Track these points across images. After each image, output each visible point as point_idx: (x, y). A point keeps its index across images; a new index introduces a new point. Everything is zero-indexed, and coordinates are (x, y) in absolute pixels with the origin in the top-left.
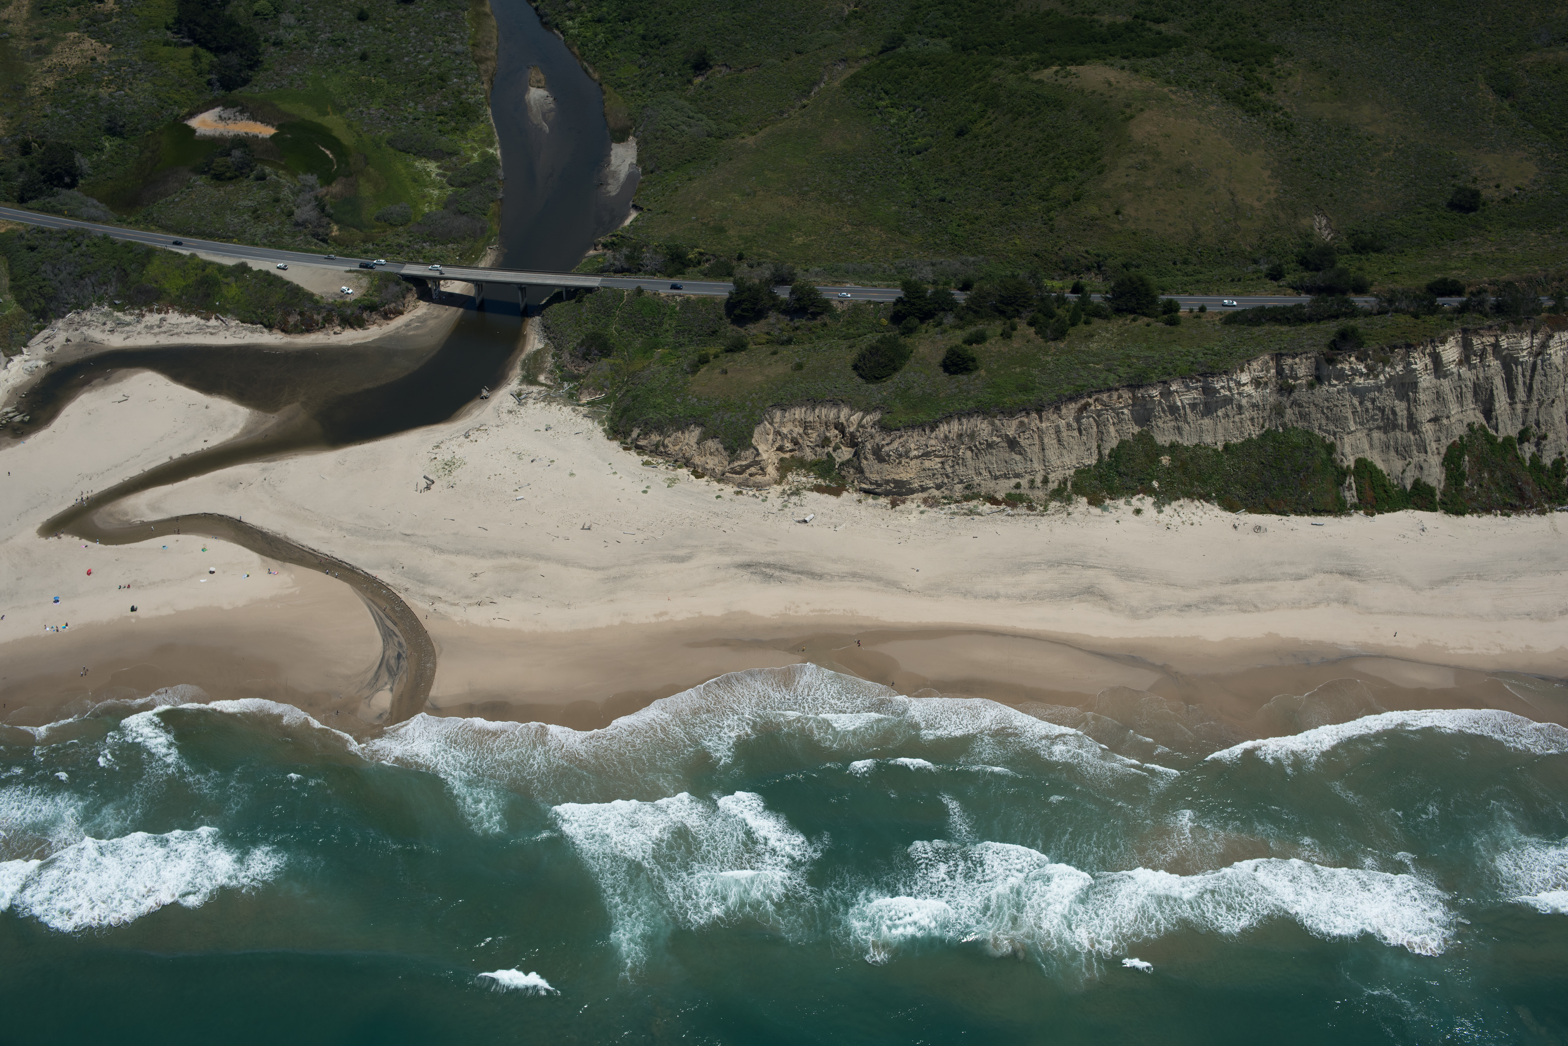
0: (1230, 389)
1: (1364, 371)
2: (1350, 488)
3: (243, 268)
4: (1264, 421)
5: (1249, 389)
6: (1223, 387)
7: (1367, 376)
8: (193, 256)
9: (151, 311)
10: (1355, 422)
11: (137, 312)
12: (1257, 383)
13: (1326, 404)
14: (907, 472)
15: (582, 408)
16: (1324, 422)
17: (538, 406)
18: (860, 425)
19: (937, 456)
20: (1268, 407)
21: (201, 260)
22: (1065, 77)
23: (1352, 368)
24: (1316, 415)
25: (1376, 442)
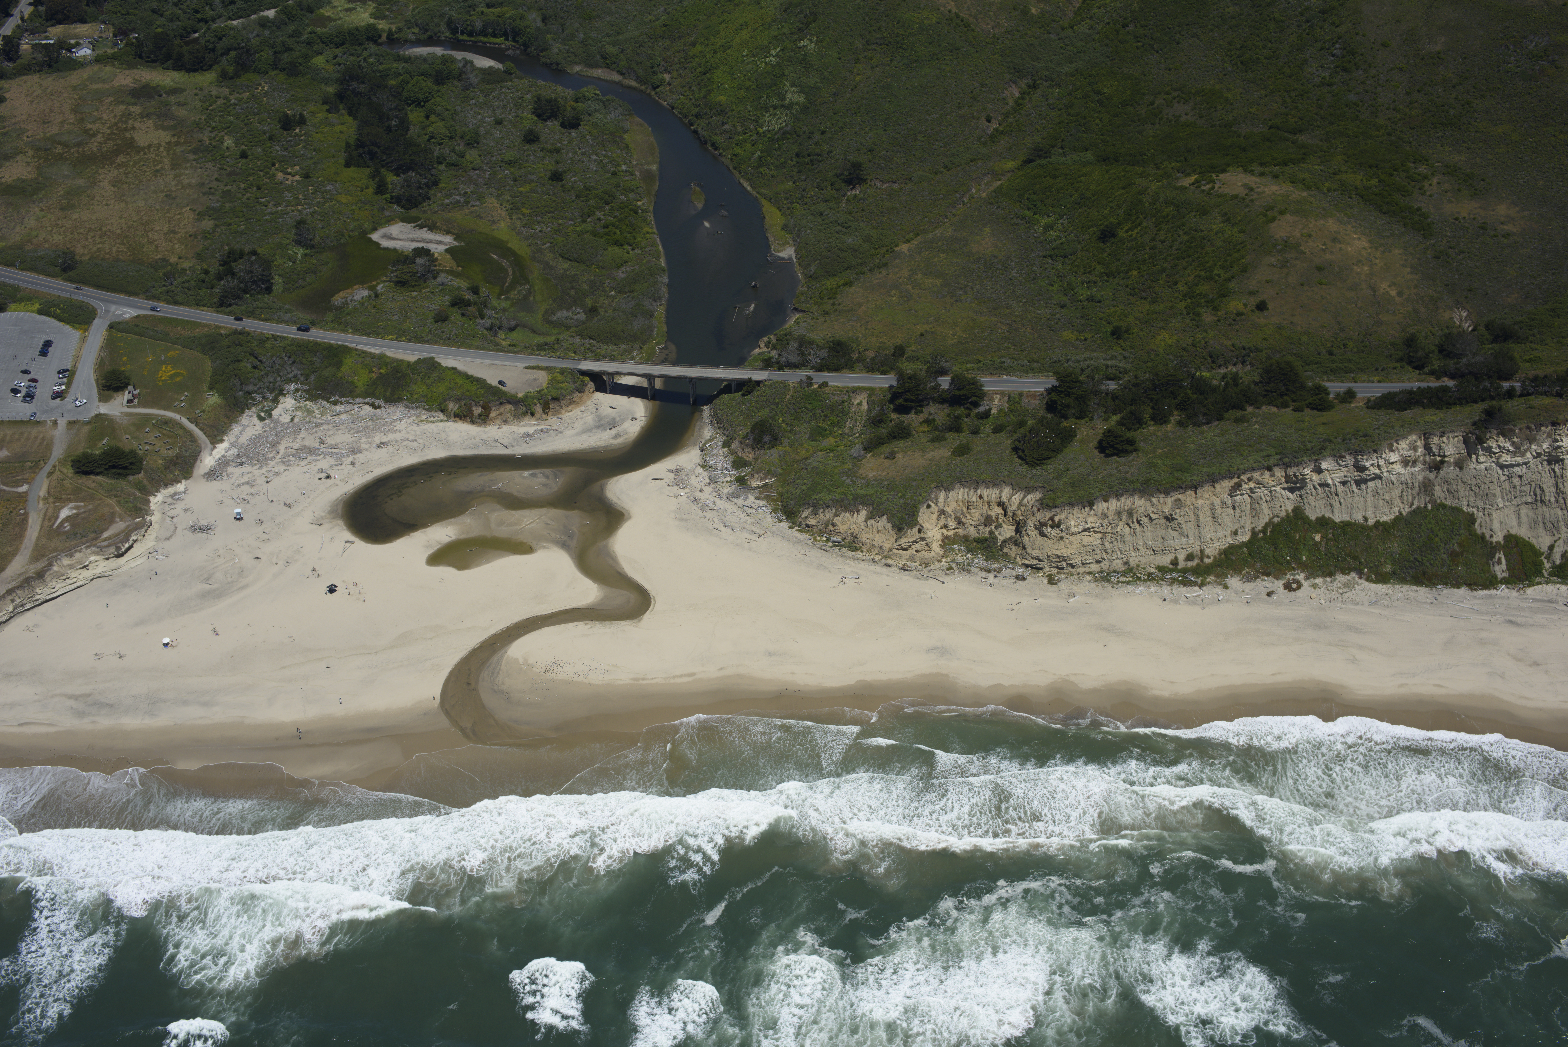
0: (1379, 467)
1: (1511, 449)
2: (1499, 562)
4: (1414, 498)
5: (1398, 468)
6: (1372, 465)
7: (1514, 454)
10: (1503, 499)
12: (1405, 462)
13: (1474, 481)
14: (1068, 549)
15: (753, 492)
16: (1472, 499)
18: (1021, 504)
19: (1095, 532)
20: (1416, 485)
22: (1208, 183)
23: (1499, 446)
24: (1463, 491)
25: (1524, 519)
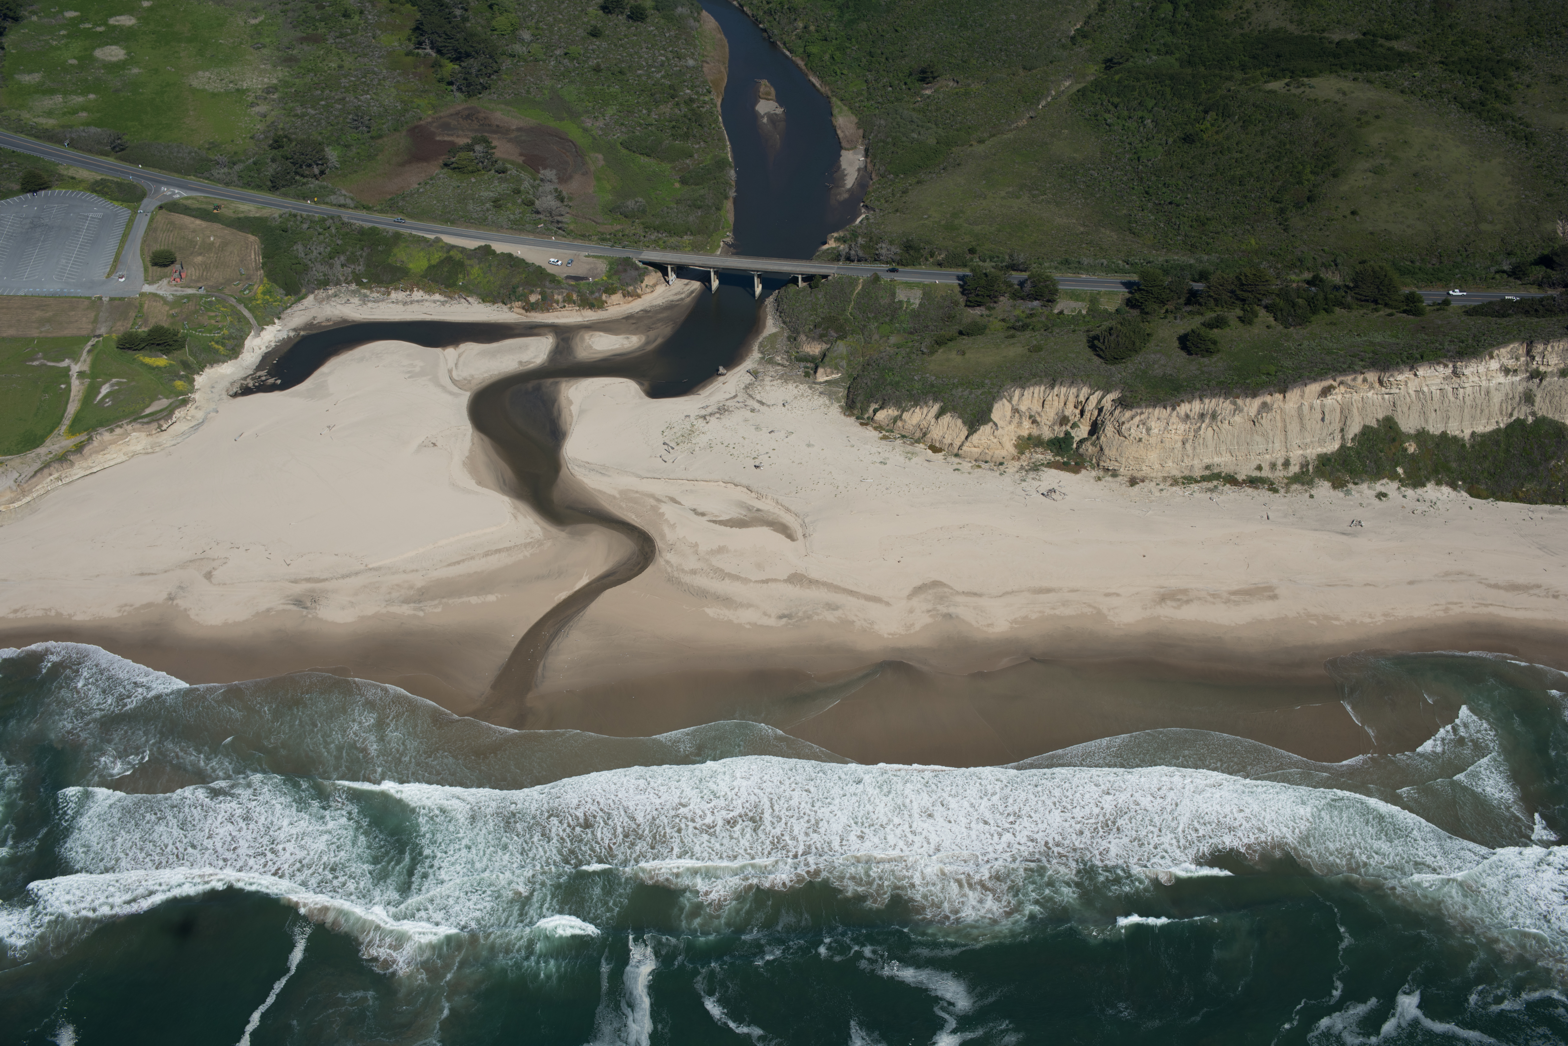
0: (1478, 374)
3: (486, 251)
5: (1498, 377)
6: (1472, 372)
8: (438, 240)
9: (396, 289)
11: (383, 289)
12: (1507, 371)
14: (1147, 450)
15: (818, 386)
17: (775, 383)
18: (1099, 404)
19: (1177, 434)
20: (1517, 395)
21: (446, 244)
22: (1298, 87)
24: (1566, 403)
